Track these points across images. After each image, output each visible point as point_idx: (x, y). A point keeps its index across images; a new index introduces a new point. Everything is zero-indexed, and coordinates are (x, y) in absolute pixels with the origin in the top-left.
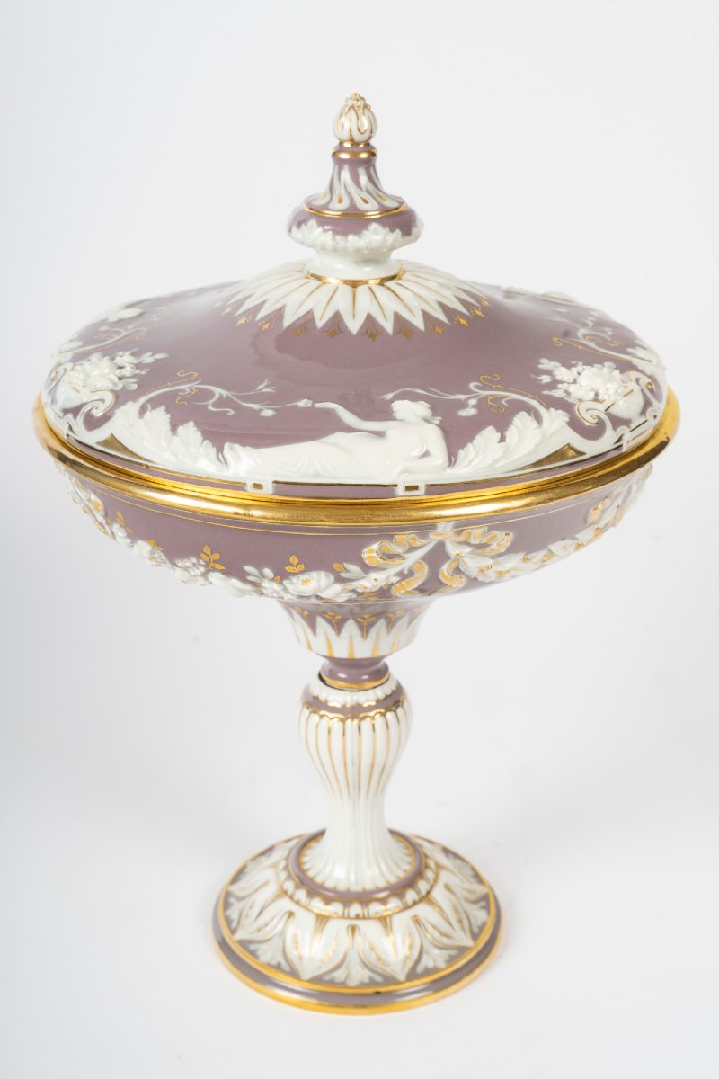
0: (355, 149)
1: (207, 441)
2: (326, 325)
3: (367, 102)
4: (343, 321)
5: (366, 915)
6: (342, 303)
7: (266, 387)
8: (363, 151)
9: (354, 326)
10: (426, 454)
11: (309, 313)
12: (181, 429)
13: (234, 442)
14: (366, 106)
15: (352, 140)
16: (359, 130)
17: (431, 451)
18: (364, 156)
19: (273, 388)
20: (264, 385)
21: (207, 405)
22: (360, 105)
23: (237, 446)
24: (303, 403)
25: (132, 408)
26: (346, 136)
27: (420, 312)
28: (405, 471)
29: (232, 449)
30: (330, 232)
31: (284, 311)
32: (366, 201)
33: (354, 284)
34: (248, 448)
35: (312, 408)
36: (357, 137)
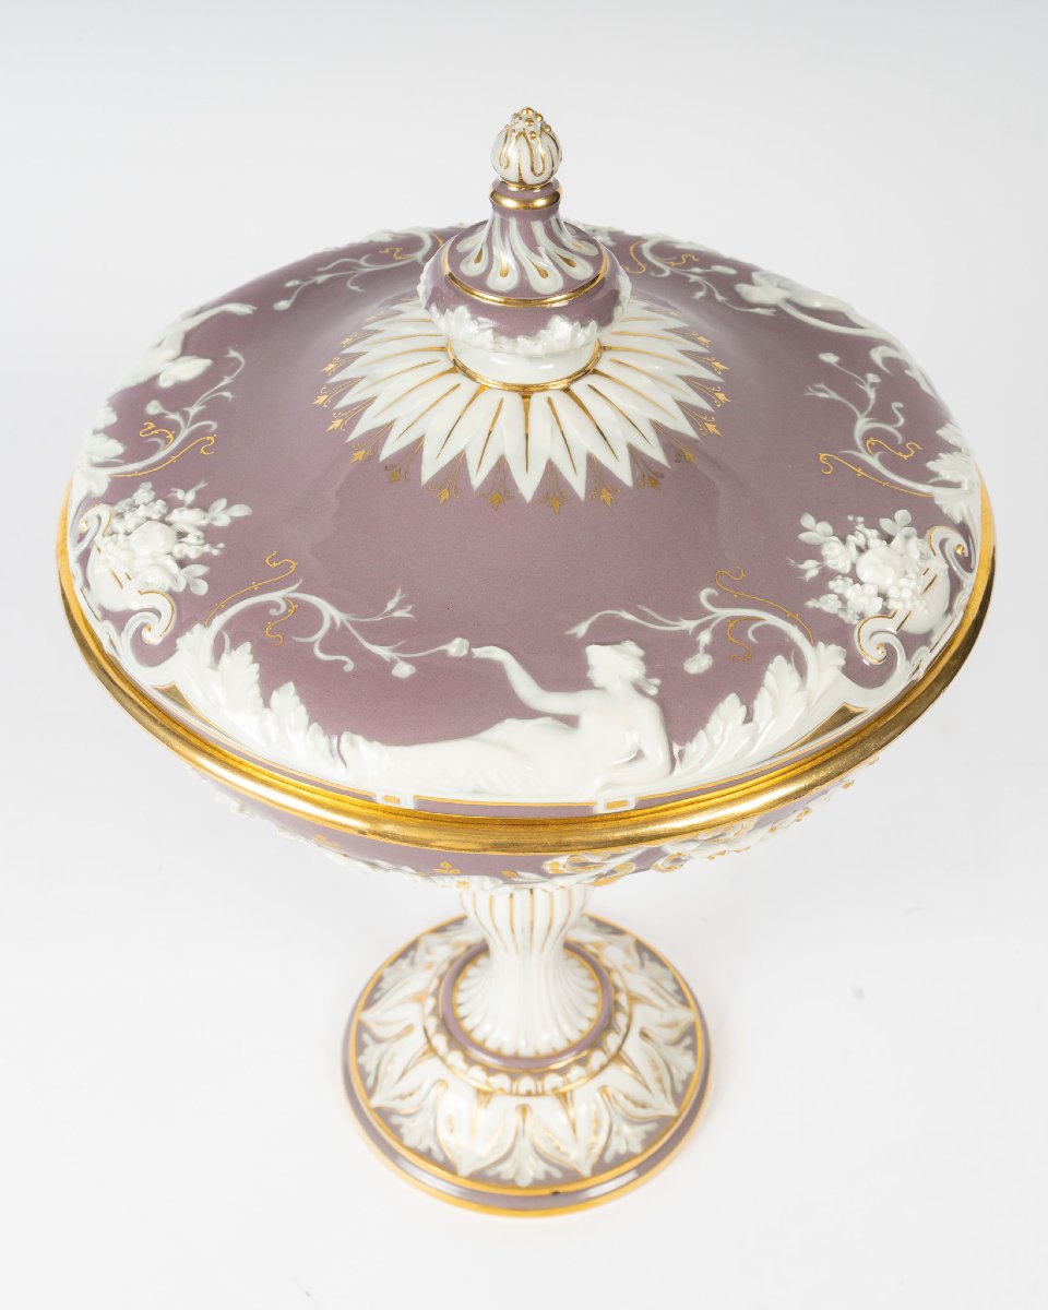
0: (527, 195)
1: (315, 725)
2: (485, 482)
3: (548, 121)
4: (511, 474)
5: (540, 1089)
6: (507, 442)
7: (400, 606)
8: (539, 196)
9: (527, 484)
10: (639, 755)
11: (459, 456)
12: (276, 697)
13: (355, 732)
14: (545, 128)
15: (521, 182)
16: (532, 169)
17: (646, 751)
18: (541, 203)
19: (410, 607)
20: (396, 599)
21: (311, 645)
22: (534, 126)
23: (359, 739)
24: (456, 648)
25: (199, 639)
26: (512, 175)
27: (626, 451)
28: (609, 785)
29: (352, 743)
30: (490, 332)
31: (421, 449)
32: (544, 274)
33: (525, 392)
34: (376, 744)
35: (469, 658)
36: (529, 178)
